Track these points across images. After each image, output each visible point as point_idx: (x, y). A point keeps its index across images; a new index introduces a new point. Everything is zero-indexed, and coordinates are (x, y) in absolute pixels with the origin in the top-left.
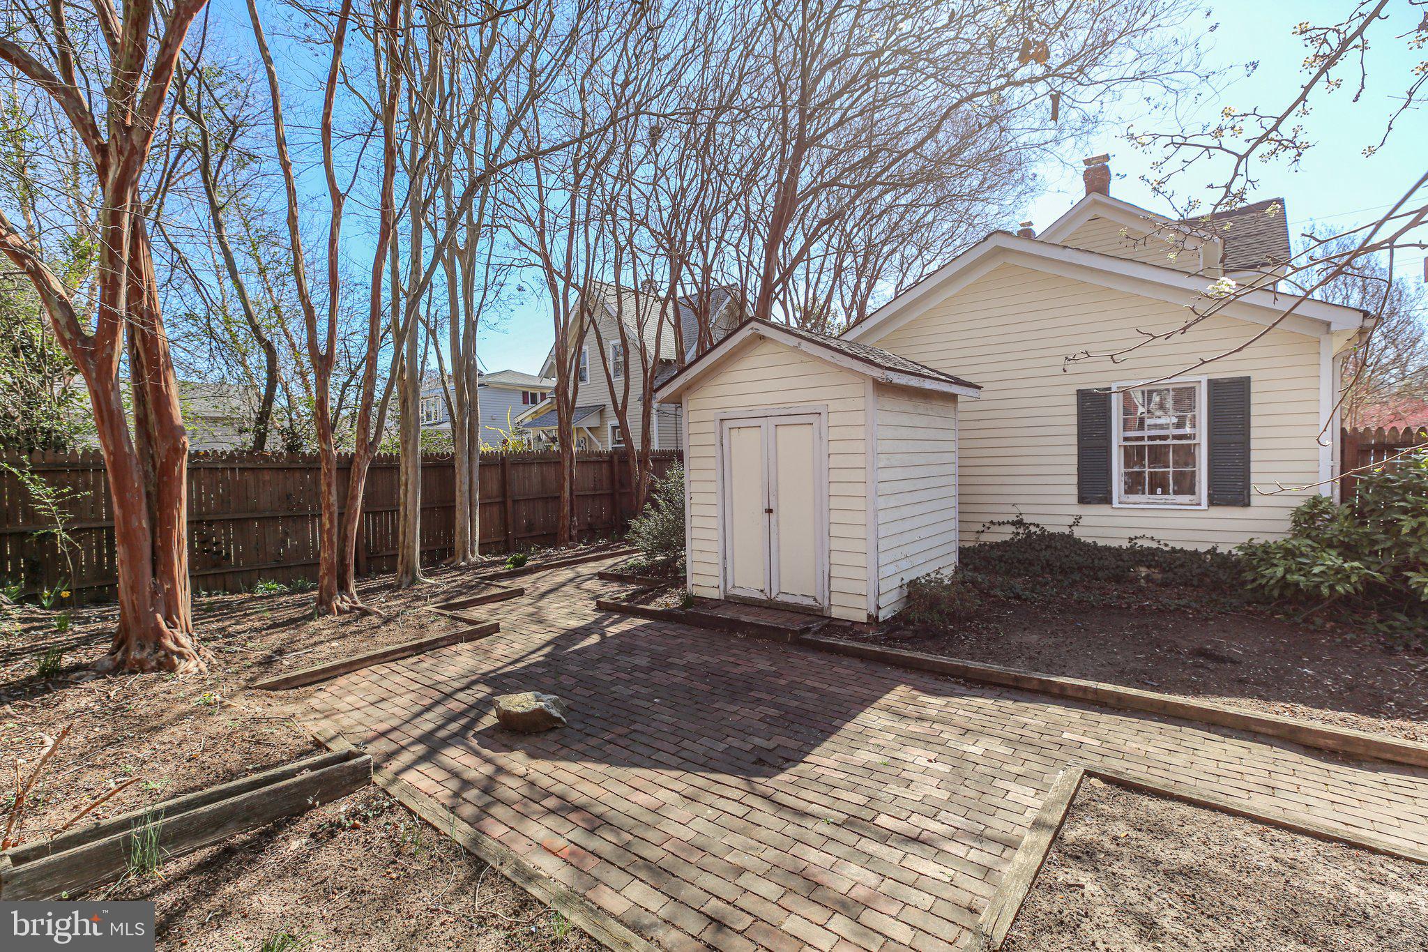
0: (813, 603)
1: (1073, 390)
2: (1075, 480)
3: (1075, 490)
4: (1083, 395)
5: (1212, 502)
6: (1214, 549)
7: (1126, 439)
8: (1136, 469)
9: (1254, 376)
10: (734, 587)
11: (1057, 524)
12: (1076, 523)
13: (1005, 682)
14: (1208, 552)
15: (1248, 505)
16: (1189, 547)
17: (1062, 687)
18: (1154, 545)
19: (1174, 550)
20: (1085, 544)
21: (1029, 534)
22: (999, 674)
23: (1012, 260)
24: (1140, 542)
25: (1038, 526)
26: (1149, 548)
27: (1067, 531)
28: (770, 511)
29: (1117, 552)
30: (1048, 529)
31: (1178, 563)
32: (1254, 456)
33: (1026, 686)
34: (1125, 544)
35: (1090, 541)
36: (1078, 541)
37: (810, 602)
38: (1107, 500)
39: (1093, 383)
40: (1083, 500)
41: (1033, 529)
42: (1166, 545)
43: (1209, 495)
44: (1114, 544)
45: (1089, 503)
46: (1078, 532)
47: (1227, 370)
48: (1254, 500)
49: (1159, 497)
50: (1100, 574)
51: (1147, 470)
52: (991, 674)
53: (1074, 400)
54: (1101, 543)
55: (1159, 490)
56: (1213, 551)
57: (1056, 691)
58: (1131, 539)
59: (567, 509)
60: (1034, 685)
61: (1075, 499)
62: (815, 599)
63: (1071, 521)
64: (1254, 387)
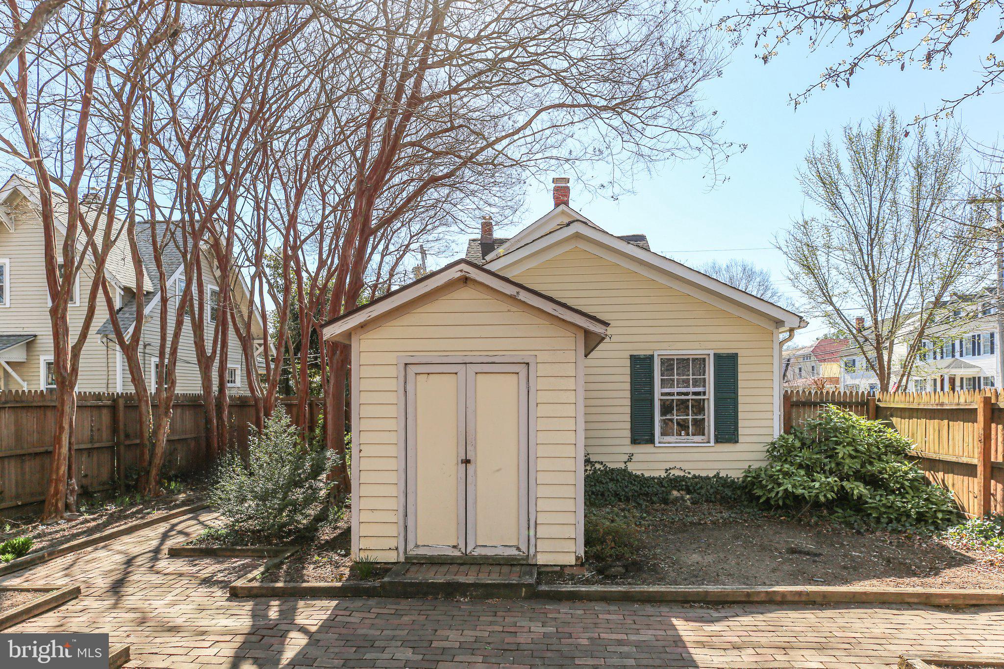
0: (517, 553)
1: (627, 354)
2: (628, 426)
3: (628, 433)
4: (634, 359)
5: (717, 441)
6: (718, 474)
7: (662, 394)
8: (668, 417)
9: (741, 353)
10: (417, 546)
11: (615, 463)
12: (630, 460)
13: (739, 599)
14: (714, 476)
15: (737, 442)
16: (703, 474)
17: (783, 594)
18: (682, 474)
19: (695, 477)
20: (637, 476)
21: (595, 471)
22: (734, 593)
23: (582, 245)
24: (672, 472)
25: (602, 463)
26: (679, 477)
27: (623, 466)
28: (467, 462)
29: (660, 481)
30: (609, 465)
31: (699, 486)
32: (741, 408)
33: (756, 599)
34: (663, 474)
35: (639, 473)
36: (630, 474)
37: (514, 552)
38: (651, 441)
39: (642, 351)
40: (634, 441)
41: (598, 466)
42: (689, 473)
43: (715, 436)
44: (656, 474)
45: (639, 443)
46: (631, 467)
47: (726, 349)
48: (741, 439)
49: (684, 437)
50: (655, 499)
51: (675, 417)
52: (727, 594)
53: (628, 363)
54: (647, 475)
55: (683, 433)
56: (717, 476)
57: (778, 598)
58: (667, 470)
59: (63, 469)
60: (762, 598)
61: (628, 441)
62: (518, 549)
63: (626, 458)
64: (740, 360)
